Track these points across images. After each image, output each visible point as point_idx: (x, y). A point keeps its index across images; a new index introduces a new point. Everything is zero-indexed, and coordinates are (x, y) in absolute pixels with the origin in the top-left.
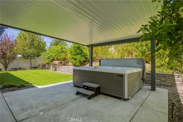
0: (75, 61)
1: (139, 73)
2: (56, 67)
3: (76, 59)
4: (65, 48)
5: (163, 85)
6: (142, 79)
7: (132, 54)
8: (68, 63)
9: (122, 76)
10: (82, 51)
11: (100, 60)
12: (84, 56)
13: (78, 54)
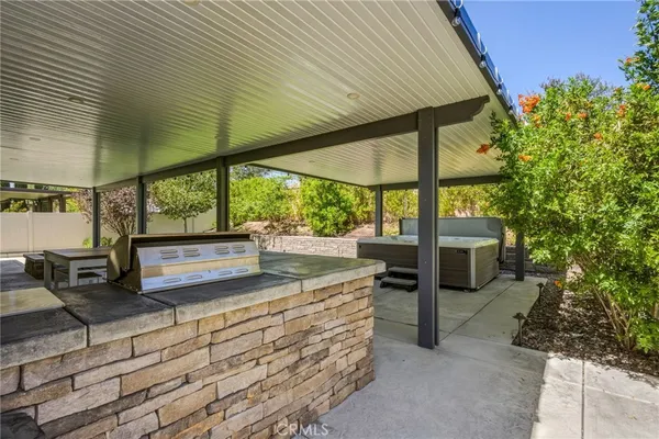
0: (321, 222)
1: (491, 247)
2: (264, 241)
3: (323, 218)
4: (286, 188)
5: (539, 272)
6: (498, 259)
7: (472, 203)
8: (295, 227)
9: (466, 252)
10: (337, 194)
11: (400, 221)
12: (344, 209)
13: (330, 204)
